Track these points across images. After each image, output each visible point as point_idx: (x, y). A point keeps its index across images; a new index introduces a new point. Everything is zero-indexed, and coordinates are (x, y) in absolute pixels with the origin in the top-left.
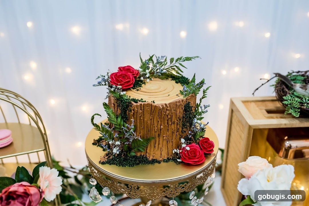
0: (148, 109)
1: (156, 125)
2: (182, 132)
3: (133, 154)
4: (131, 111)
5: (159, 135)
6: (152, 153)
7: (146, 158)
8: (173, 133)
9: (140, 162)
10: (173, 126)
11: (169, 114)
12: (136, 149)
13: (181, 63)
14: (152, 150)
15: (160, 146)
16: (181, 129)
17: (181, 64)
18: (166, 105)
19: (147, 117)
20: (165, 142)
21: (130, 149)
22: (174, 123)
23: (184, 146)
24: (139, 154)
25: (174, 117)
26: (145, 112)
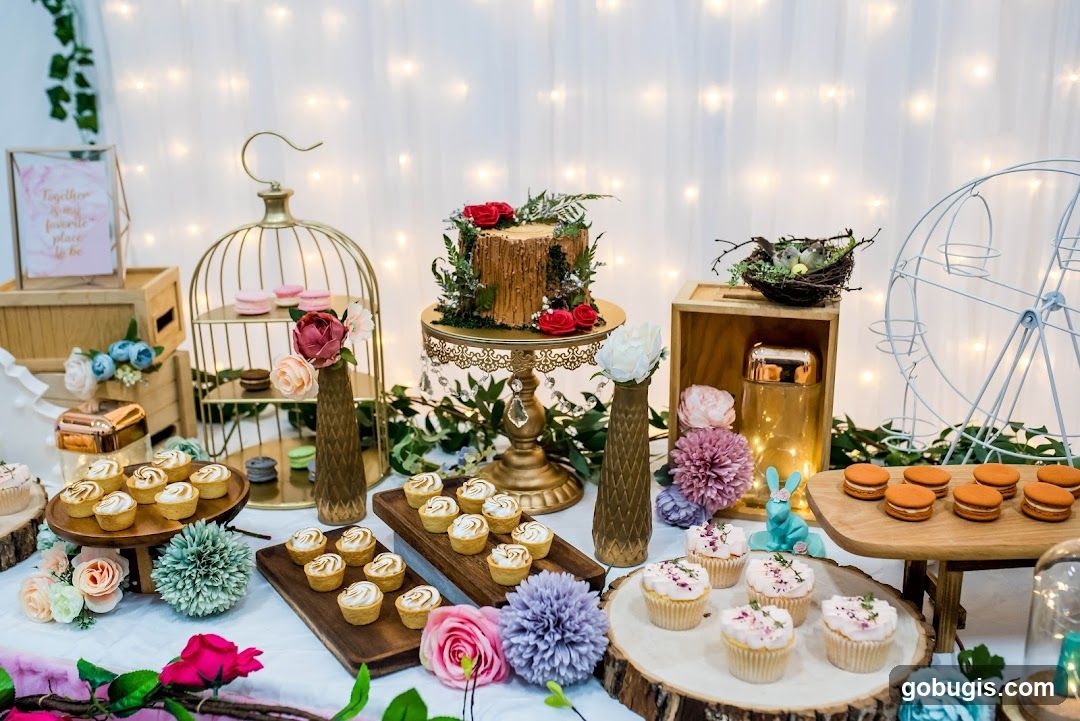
0: (495, 244)
1: (506, 269)
2: (547, 288)
3: (475, 314)
4: (475, 247)
5: (510, 286)
6: (501, 313)
7: (493, 320)
8: (531, 285)
9: (483, 325)
10: (531, 275)
11: (524, 254)
12: (481, 307)
13: (579, 202)
14: (502, 308)
15: (513, 303)
16: (545, 284)
17: (579, 204)
18: (520, 241)
19: (495, 257)
20: (519, 298)
21: (473, 307)
22: (532, 270)
23: (545, 307)
24: (484, 315)
25: (532, 261)
26: (493, 248)
